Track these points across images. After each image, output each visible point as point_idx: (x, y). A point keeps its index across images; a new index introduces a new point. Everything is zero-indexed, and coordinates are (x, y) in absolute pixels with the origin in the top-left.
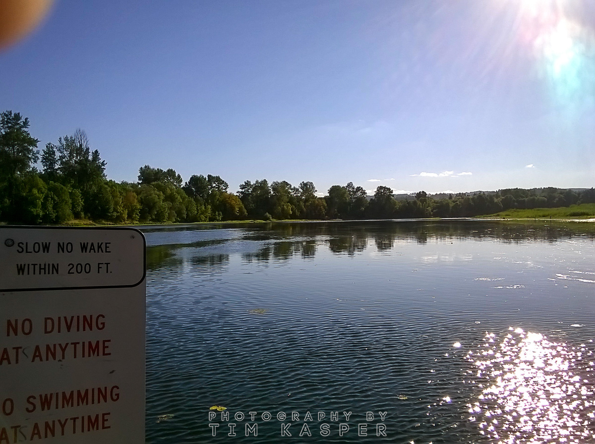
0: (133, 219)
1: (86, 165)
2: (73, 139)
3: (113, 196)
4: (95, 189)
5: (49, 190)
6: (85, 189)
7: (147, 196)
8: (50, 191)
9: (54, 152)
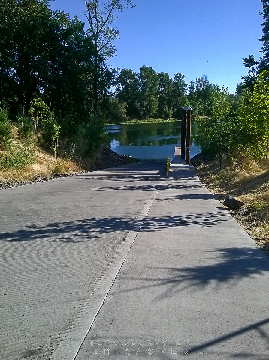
2: (202, 78)
5: (190, 104)
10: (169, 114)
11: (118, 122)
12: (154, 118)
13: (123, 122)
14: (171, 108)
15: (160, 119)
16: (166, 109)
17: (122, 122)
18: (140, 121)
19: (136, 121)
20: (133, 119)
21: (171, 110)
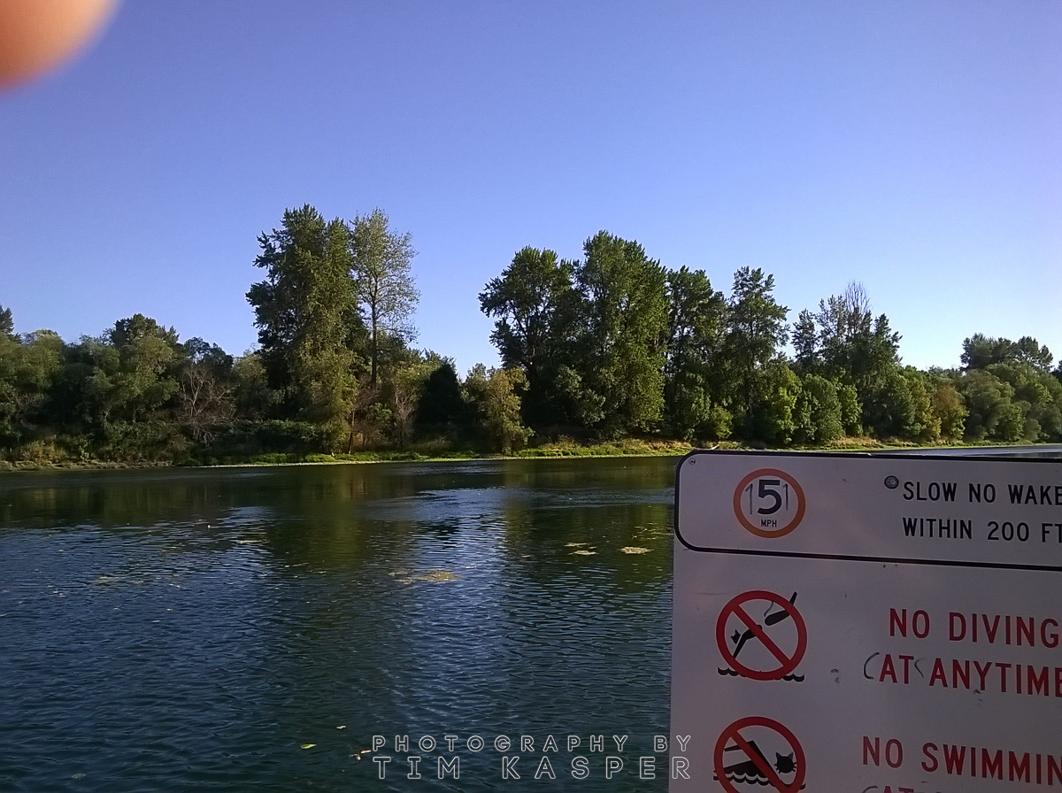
0: (952, 436)
1: (865, 343)
2: (843, 299)
3: (914, 395)
4: (881, 383)
5: (805, 388)
6: (865, 384)
7: (978, 392)
8: (806, 391)
9: (812, 326)
10: (715, 425)
11: (485, 451)
12: (650, 437)
13: (508, 449)
14: (724, 402)
15: (678, 444)
16: (701, 404)
17: (504, 454)
18: (585, 449)
19: (568, 447)
20: (555, 440)
21: (724, 407)
